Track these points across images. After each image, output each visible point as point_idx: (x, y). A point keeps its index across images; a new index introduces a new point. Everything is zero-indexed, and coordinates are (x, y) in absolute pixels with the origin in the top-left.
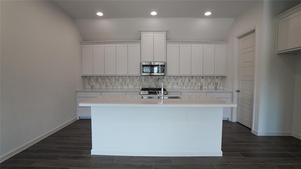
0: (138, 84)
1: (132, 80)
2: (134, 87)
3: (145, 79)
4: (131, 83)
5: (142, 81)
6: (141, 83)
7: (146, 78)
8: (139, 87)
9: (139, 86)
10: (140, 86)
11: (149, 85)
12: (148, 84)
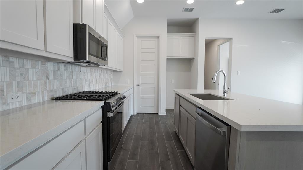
0: (39, 89)
1: (21, 74)
2: (28, 99)
3: (54, 71)
4: (15, 84)
5: (50, 78)
6: (46, 83)
7: (56, 69)
8: (43, 97)
9: (43, 92)
10: (46, 92)
11: (62, 88)
12: (61, 85)
